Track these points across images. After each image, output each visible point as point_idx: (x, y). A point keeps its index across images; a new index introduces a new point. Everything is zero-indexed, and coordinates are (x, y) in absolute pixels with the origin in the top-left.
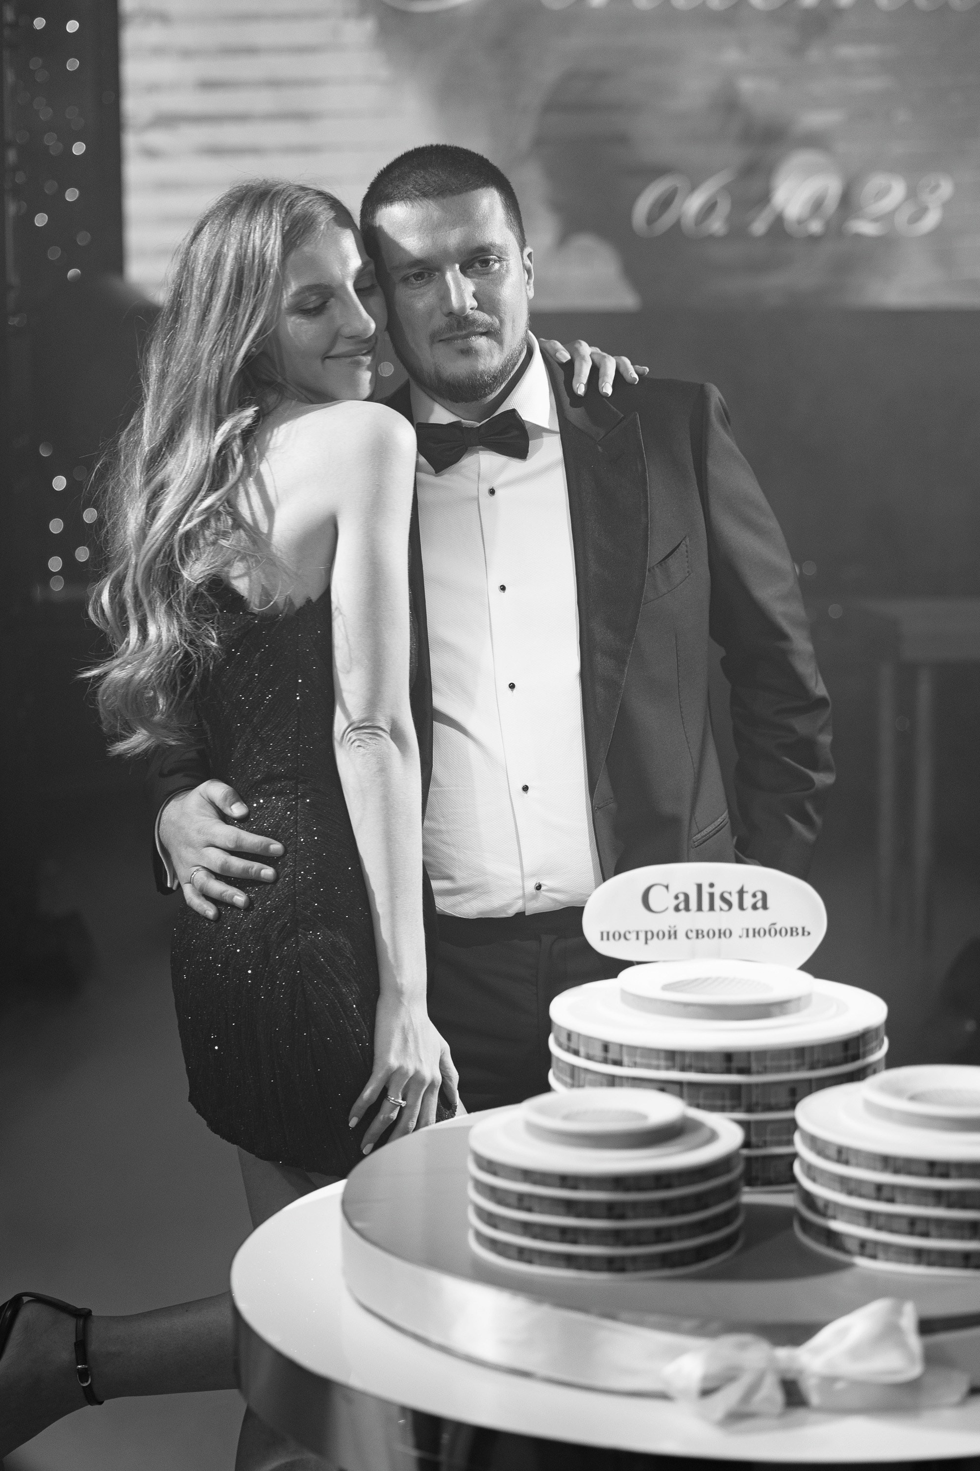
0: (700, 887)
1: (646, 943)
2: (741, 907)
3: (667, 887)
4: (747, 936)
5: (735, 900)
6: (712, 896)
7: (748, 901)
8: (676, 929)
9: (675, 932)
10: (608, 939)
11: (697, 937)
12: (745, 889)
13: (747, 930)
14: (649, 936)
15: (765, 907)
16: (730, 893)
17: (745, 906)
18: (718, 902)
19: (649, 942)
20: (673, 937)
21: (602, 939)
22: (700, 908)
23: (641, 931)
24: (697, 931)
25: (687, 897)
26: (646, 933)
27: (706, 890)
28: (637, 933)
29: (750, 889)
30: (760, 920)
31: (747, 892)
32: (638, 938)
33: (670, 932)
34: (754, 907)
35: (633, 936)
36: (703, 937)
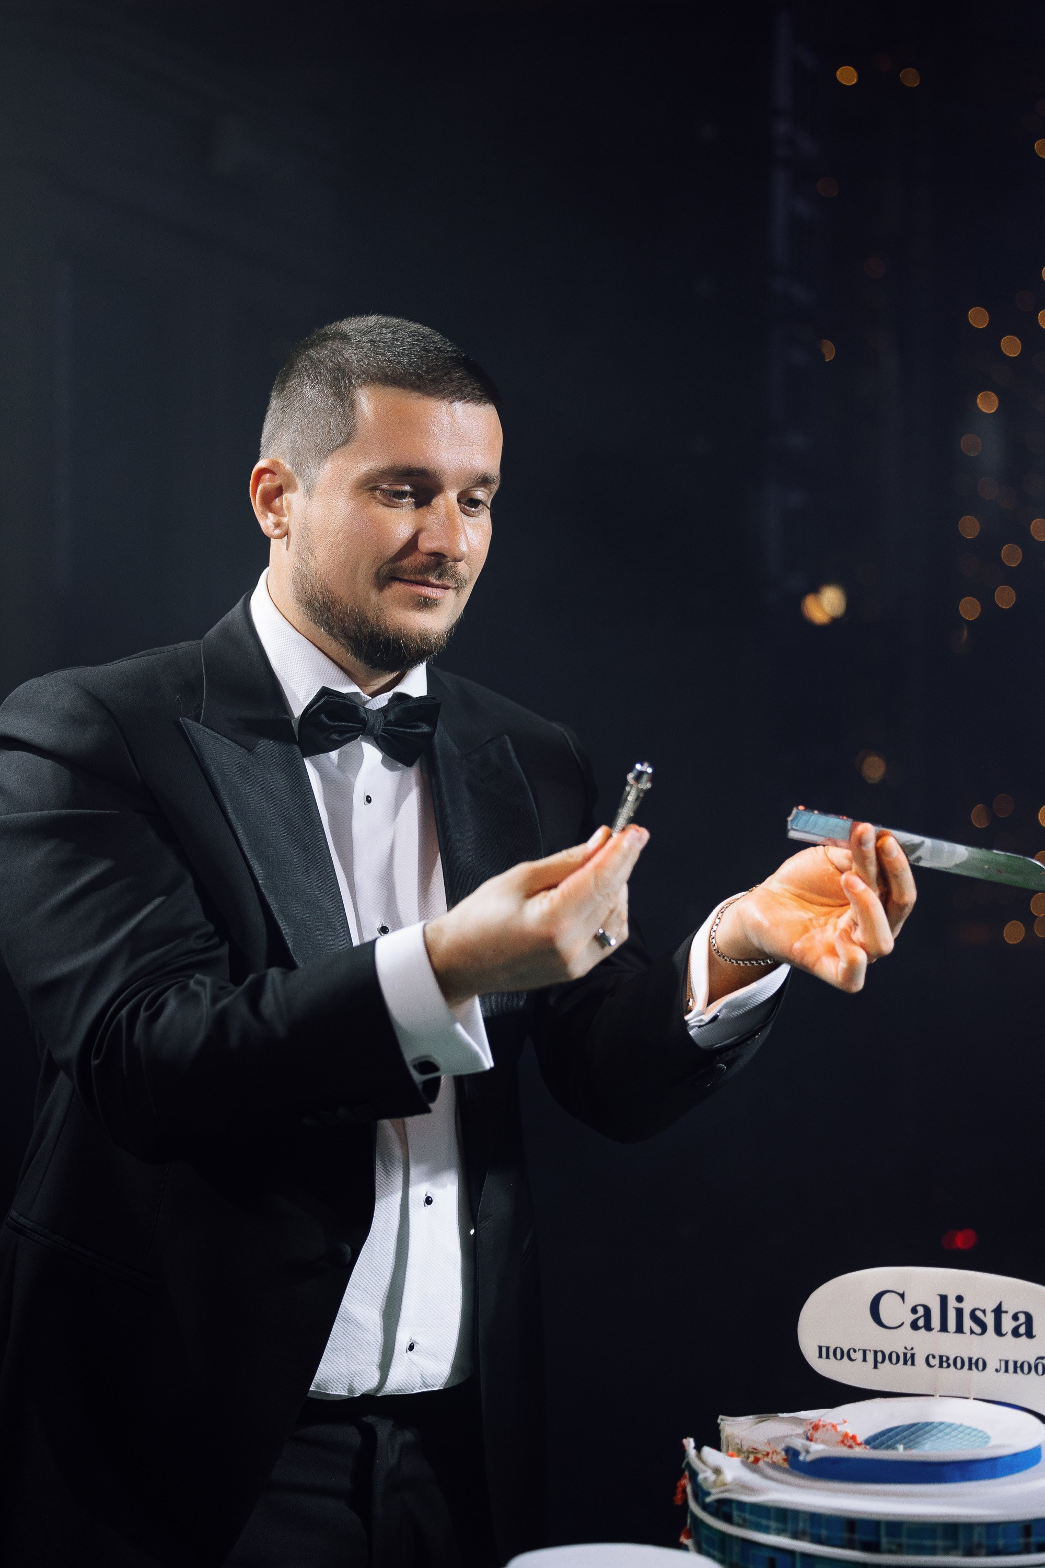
0: (944, 1299)
1: (876, 1367)
2: (998, 1331)
3: (902, 1296)
4: (1007, 1371)
5: (989, 1320)
6: (959, 1312)
7: (1008, 1324)
8: (913, 1352)
9: (913, 1356)
10: (828, 1357)
11: (941, 1366)
12: (1004, 1308)
13: (1007, 1362)
14: (879, 1358)
15: (1030, 1334)
16: (984, 1312)
17: (1004, 1331)
18: (968, 1323)
19: (879, 1365)
20: (909, 1363)
21: (820, 1356)
22: (944, 1328)
23: (870, 1351)
24: (941, 1357)
25: (927, 1310)
26: (876, 1353)
27: (952, 1304)
28: (865, 1352)
29: (1010, 1307)
30: (1024, 1350)
31: (1006, 1312)
32: (865, 1360)
33: (905, 1355)
34: (1015, 1333)
35: (858, 1356)
36: (949, 1366)
